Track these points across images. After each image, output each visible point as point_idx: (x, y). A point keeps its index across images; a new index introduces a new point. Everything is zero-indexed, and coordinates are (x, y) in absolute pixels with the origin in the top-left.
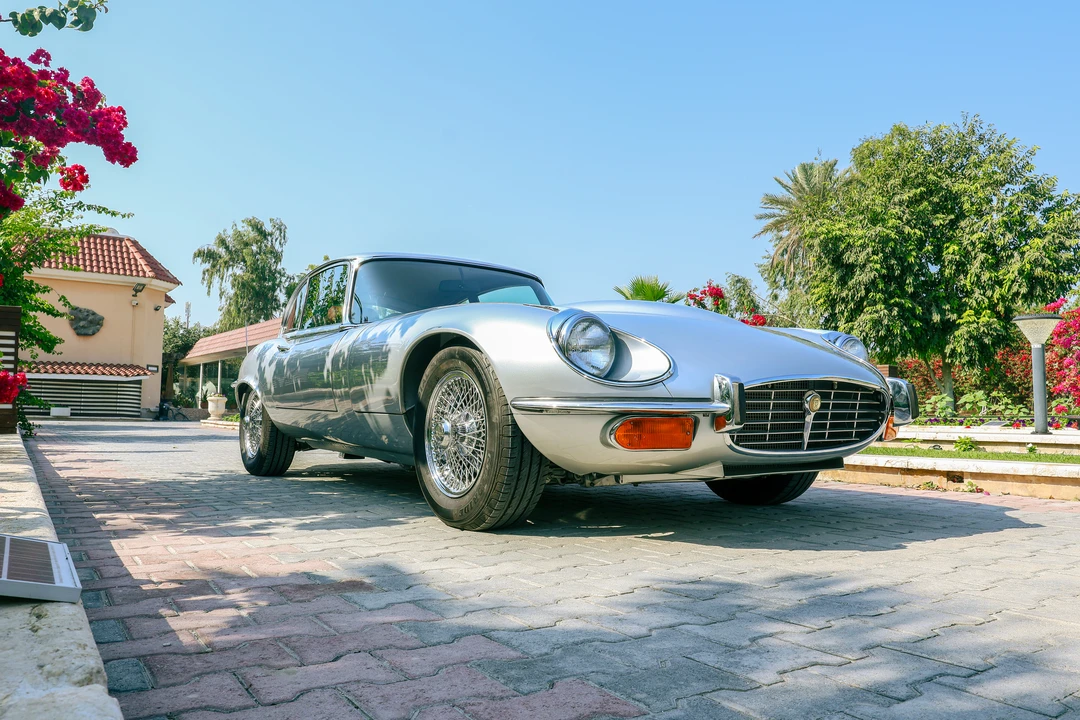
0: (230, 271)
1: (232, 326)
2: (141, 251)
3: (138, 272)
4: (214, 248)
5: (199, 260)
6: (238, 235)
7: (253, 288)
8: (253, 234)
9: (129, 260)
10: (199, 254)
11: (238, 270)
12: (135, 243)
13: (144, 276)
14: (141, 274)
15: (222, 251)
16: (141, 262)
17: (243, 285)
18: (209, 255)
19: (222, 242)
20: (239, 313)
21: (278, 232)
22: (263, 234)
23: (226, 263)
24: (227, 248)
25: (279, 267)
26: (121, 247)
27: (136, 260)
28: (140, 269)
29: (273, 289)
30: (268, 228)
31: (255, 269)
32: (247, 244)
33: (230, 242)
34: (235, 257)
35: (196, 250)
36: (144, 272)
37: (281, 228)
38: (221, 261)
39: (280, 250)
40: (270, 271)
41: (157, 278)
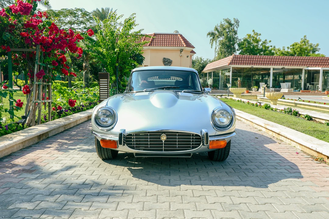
0: (219, 39)
1: (219, 59)
2: (183, 38)
3: (181, 45)
4: (214, 31)
5: (209, 36)
6: (222, 26)
7: (227, 45)
8: (227, 24)
9: (179, 41)
10: (209, 34)
11: (221, 39)
12: (181, 36)
13: (183, 46)
14: (182, 46)
15: (216, 32)
16: (182, 42)
17: (223, 44)
18: (212, 34)
19: (217, 29)
20: (222, 54)
21: (236, 23)
22: (231, 24)
23: (217, 36)
24: (218, 31)
25: (236, 36)
26: (177, 37)
27: (181, 41)
28: (182, 44)
29: (233, 44)
30: (233, 22)
31: (227, 38)
32: (225, 29)
33: (219, 28)
34: (221, 34)
35: (208, 33)
36: (183, 45)
37: (237, 22)
38: (216, 36)
39: (236, 30)
40: (233, 38)
41: (187, 46)
